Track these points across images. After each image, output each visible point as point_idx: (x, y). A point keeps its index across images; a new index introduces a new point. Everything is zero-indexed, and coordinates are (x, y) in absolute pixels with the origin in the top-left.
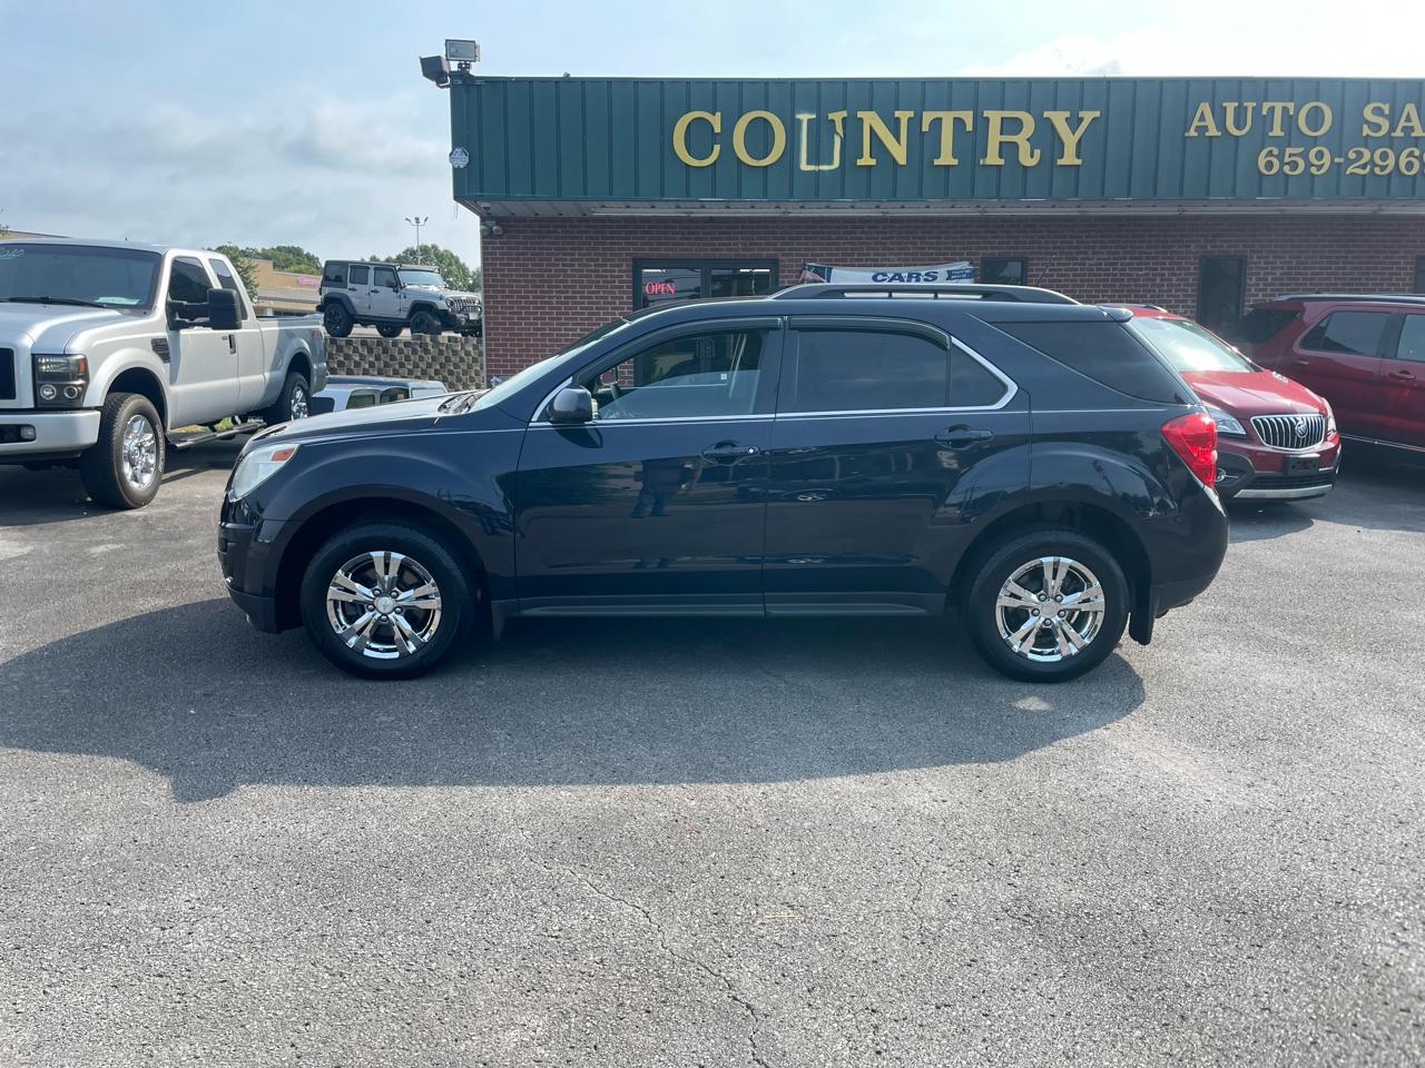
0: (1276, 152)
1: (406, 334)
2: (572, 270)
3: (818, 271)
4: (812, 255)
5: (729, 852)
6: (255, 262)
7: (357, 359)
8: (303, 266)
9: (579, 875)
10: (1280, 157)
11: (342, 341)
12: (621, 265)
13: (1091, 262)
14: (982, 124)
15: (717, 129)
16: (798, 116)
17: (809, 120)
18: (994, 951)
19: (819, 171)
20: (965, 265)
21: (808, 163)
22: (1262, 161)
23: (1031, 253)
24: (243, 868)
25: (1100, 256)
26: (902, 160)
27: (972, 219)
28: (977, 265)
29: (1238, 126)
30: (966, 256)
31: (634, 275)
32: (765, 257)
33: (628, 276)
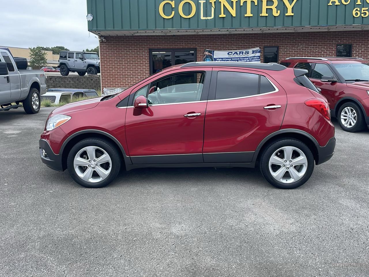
0: (359, 9)
2: (129, 53)
3: (209, 52)
4: (207, 47)
10: (360, 11)
12: (145, 51)
13: (300, 47)
15: (173, 6)
16: (200, 1)
17: (203, 3)
19: (207, 19)
20: (258, 48)
21: (204, 17)
22: (354, 13)
23: (280, 45)
25: (302, 45)
26: (234, 15)
27: (260, 34)
28: (262, 49)
29: (346, 1)
30: (258, 46)
31: (149, 55)
32: (192, 47)
33: (147, 55)
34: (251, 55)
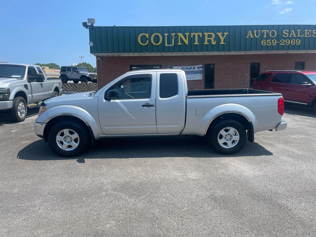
0: (265, 41)
1: (80, 82)
2: (117, 68)
3: (170, 67)
4: (169, 64)
5: (152, 188)
6: (45, 67)
7: (69, 88)
8: (56, 68)
9: (121, 194)
10: (266, 42)
11: (65, 84)
12: (127, 67)
13: (228, 64)
14: (204, 36)
15: (148, 37)
16: (165, 34)
17: (167, 35)
18: (206, 205)
19: (170, 46)
20: (201, 65)
21: (167, 44)
22: (262, 43)
23: (215, 63)
24: (50, 195)
25: (229, 63)
26: (187, 43)
27: (202, 56)
28: (204, 65)
29: (257, 35)
30: (201, 64)
31: (130, 69)
32: (158, 64)
33: (129, 69)
34: (196, 69)
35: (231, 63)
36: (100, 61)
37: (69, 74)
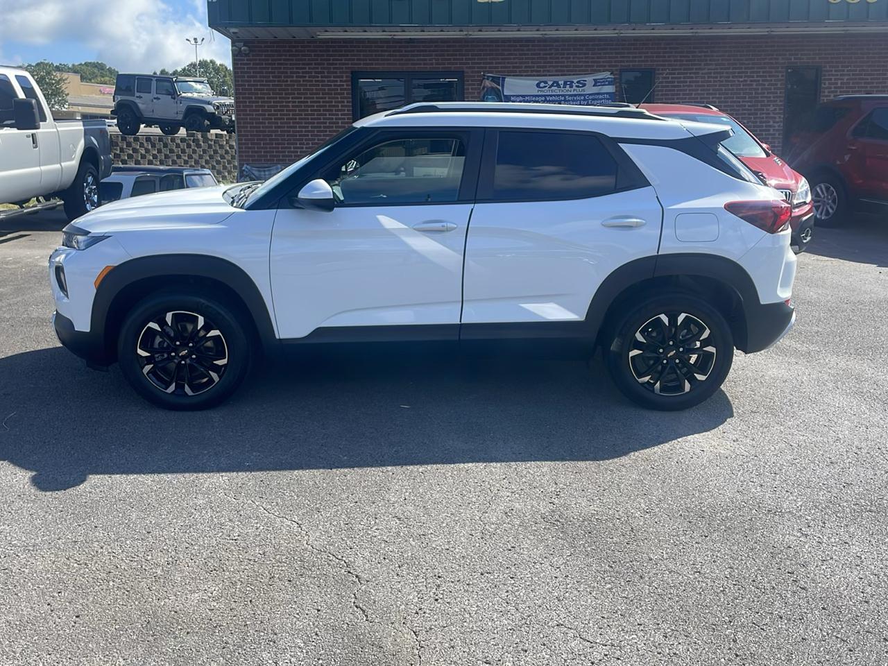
1: (183, 131)
2: (303, 81)
3: (494, 80)
4: (490, 68)
6: (65, 75)
7: (143, 152)
8: (107, 78)
11: (131, 138)
12: (342, 77)
13: (704, 71)
19: (492, 2)
20: (607, 75)
23: (657, 65)
25: (710, 67)
27: (611, 39)
28: (616, 74)
30: (607, 68)
31: (352, 84)
32: (453, 69)
33: (347, 85)
34: (590, 89)
35: (714, 67)
36: (247, 55)
37: (144, 102)
